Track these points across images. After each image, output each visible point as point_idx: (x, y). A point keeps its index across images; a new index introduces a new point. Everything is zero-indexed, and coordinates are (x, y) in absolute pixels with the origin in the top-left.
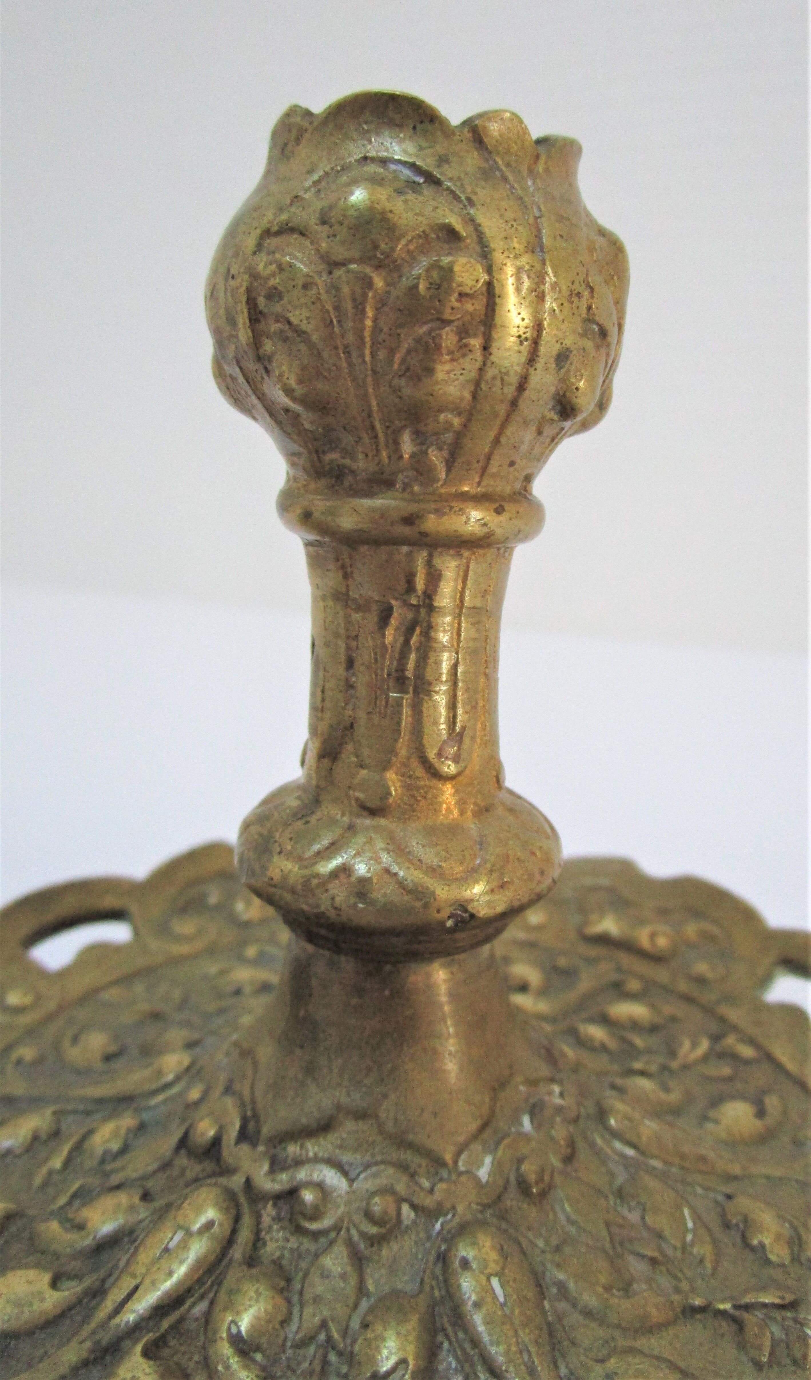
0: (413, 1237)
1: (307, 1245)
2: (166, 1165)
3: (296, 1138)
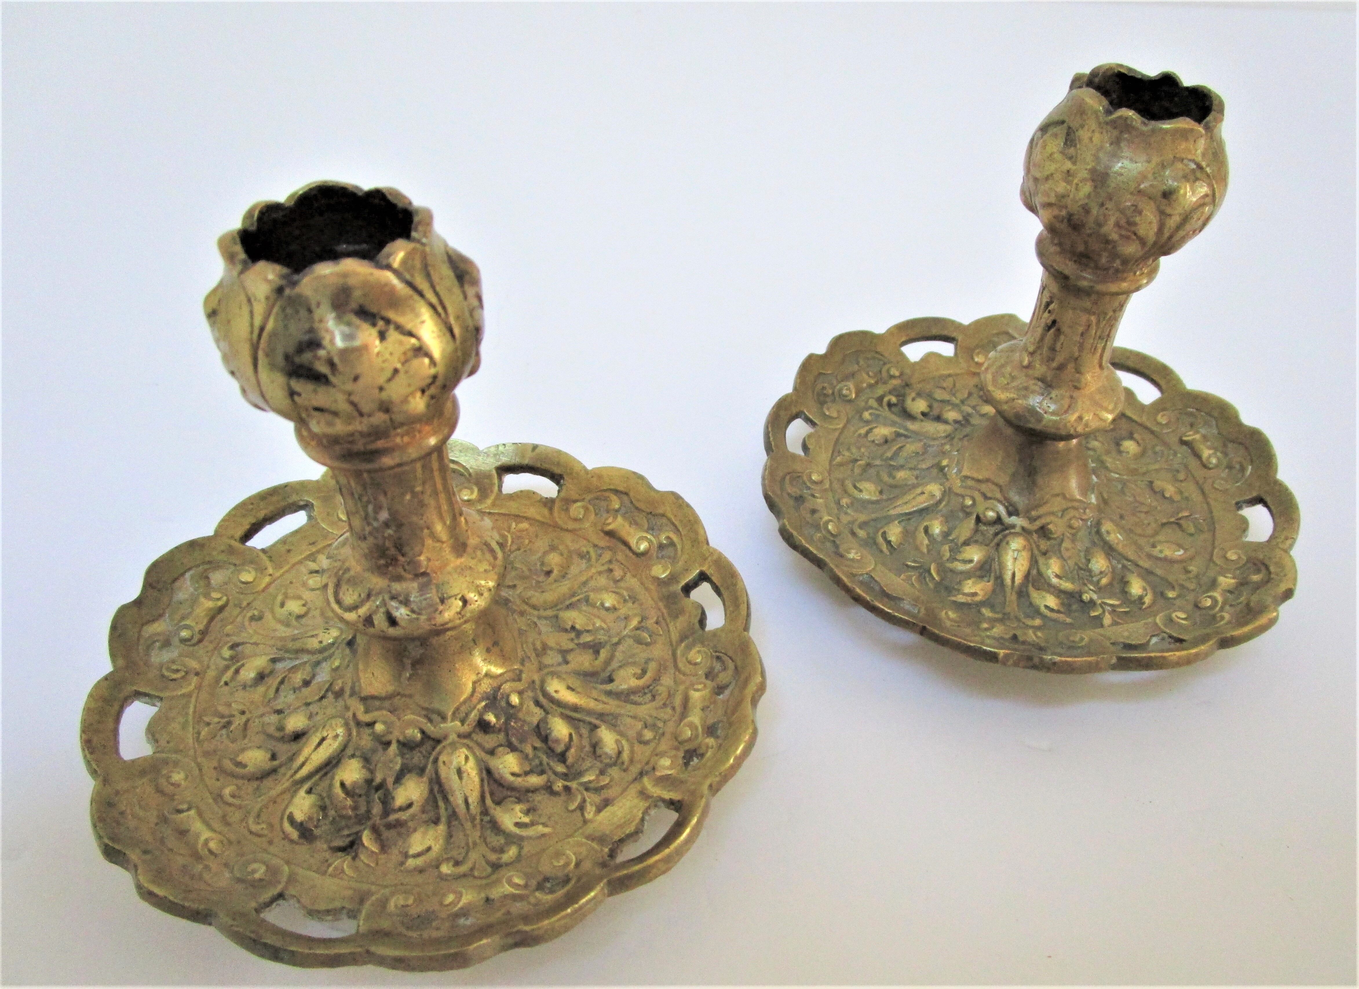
0: (1084, 529)
1: (1053, 542)
2: (976, 531)
3: (1033, 509)
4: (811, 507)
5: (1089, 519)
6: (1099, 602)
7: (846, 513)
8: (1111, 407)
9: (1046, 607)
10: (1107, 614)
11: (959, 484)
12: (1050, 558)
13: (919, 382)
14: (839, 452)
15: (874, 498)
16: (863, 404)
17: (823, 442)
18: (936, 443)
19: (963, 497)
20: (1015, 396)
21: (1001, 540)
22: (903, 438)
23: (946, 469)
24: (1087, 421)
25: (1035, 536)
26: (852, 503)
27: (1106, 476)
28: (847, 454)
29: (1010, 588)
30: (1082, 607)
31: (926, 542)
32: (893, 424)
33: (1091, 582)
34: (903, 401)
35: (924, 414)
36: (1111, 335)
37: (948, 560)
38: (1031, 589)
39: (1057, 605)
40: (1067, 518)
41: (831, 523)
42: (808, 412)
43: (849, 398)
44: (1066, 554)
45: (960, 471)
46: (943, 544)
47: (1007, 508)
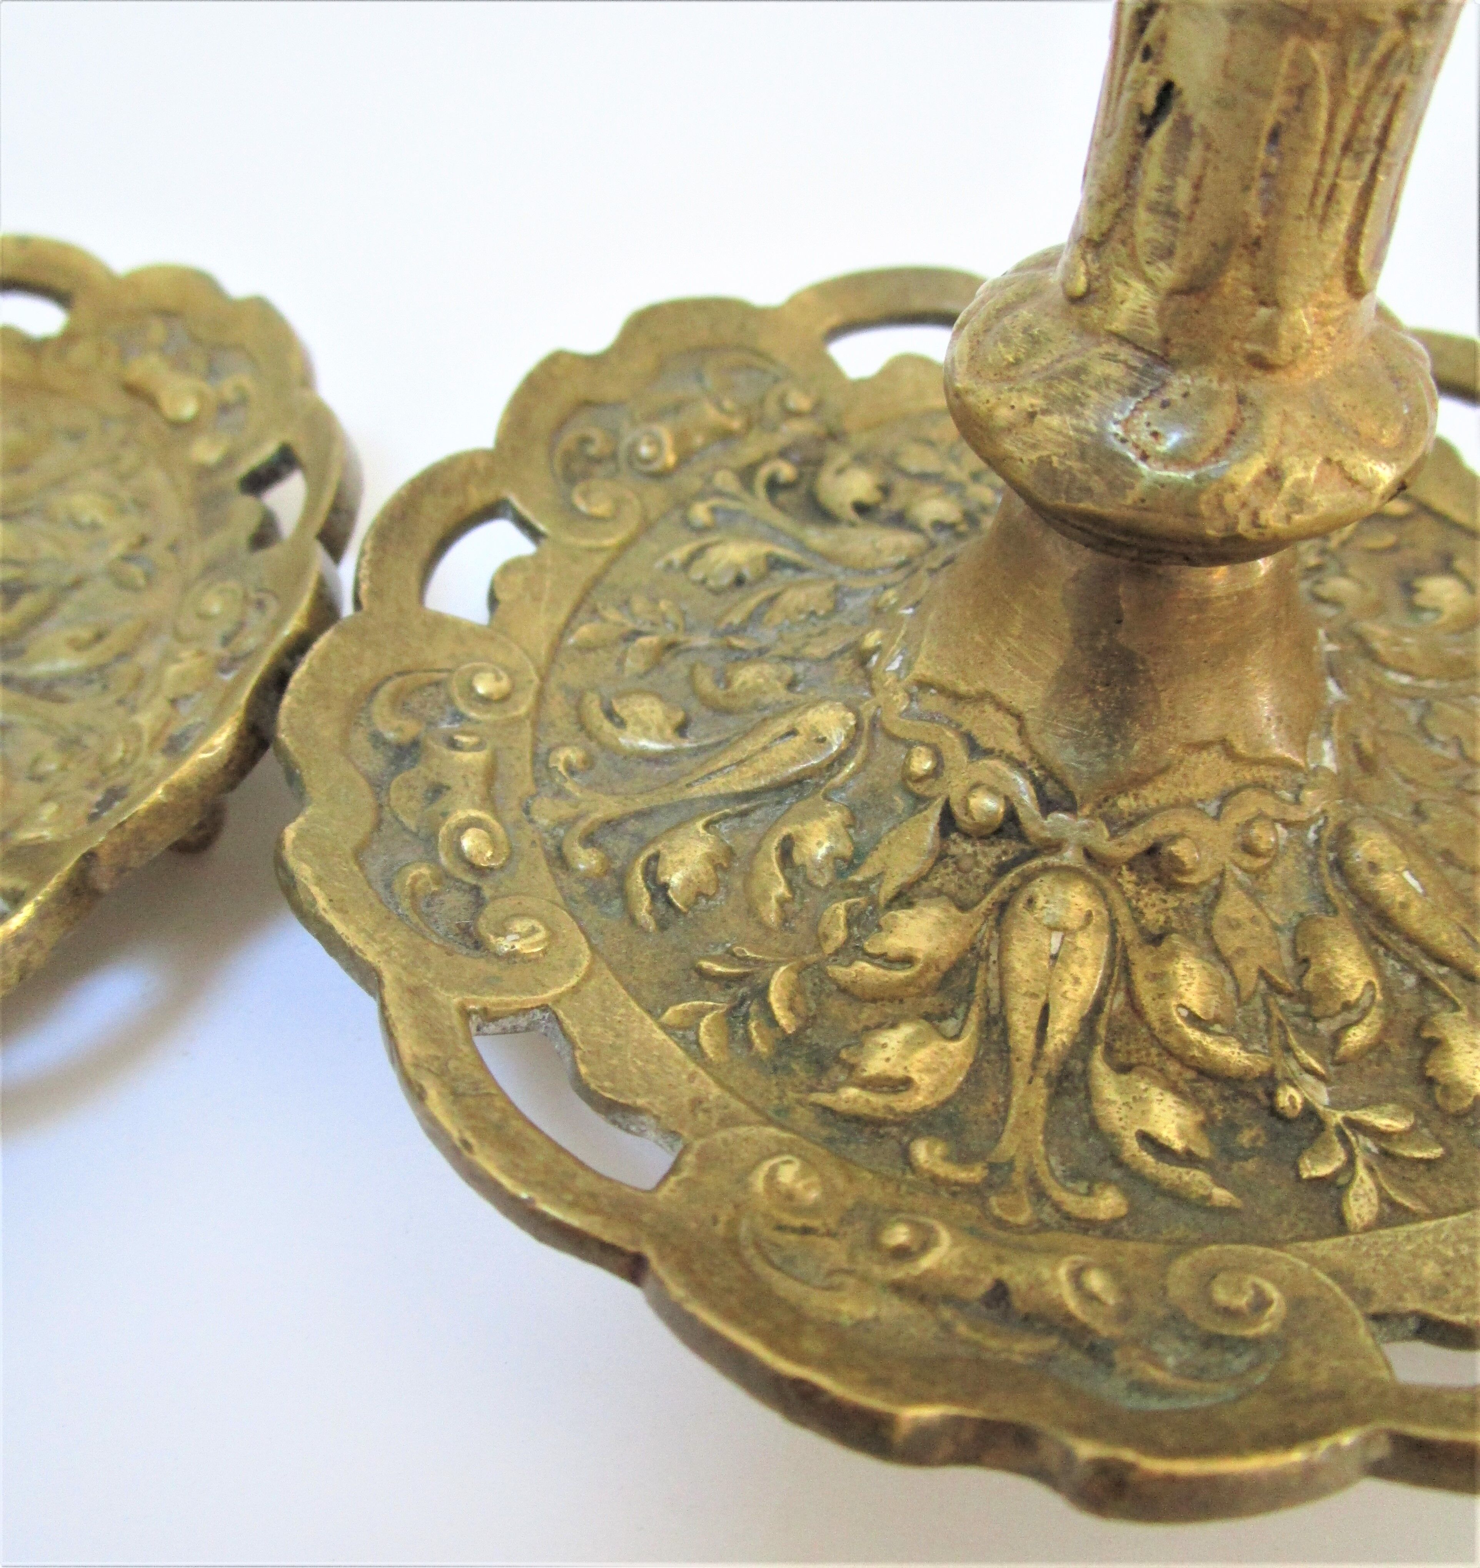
0: (1292, 854)
1: (1189, 899)
2: (941, 857)
3: (1122, 790)
4: (432, 777)
5: (1312, 820)
6: (1337, 1117)
7: (559, 793)
8: (1388, 438)
9: (1147, 1140)
10: (1362, 1172)
11: (900, 701)
12: (1173, 955)
13: (868, 428)
14: (595, 611)
15: (655, 746)
16: (697, 484)
17: (548, 583)
18: (869, 583)
19: (909, 745)
20: (1039, 402)
21: (1014, 890)
22: (789, 572)
23: (875, 658)
24: (1300, 484)
25: (1128, 879)
26: (589, 762)
27: (1369, 681)
28: (612, 615)
29: (1027, 1058)
30: (1275, 1136)
31: (781, 889)
32: (774, 534)
33: (1311, 1040)
34: (815, 475)
35: (861, 509)
36: (1393, 138)
37: (837, 952)
38: (1099, 1065)
39: (1182, 1134)
40: (1236, 816)
41: (471, 832)
42: (524, 500)
43: (657, 466)
44: (1230, 942)
45: (908, 664)
46: (830, 894)
47: (1038, 785)
